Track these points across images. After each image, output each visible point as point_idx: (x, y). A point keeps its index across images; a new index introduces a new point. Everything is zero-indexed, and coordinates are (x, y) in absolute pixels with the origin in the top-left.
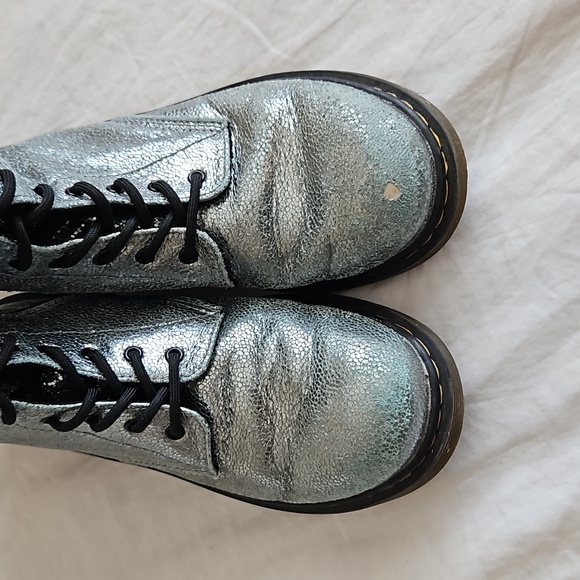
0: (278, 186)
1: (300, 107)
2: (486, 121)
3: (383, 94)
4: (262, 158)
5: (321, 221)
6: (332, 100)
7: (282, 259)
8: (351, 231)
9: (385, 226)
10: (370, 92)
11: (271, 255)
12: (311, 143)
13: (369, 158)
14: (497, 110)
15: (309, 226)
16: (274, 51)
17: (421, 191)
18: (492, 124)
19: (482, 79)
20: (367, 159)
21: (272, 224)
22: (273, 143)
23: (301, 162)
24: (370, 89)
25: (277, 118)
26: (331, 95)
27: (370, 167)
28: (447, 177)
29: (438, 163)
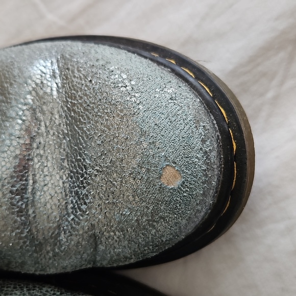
0: (36, 160)
1: (66, 70)
2: (270, 95)
3: (161, 60)
4: (17, 127)
5: (84, 207)
6: (101, 62)
7: (39, 247)
8: (119, 222)
9: (161, 218)
10: (146, 58)
11: (24, 243)
12: (75, 112)
13: (143, 134)
14: (282, 83)
15: (70, 211)
16: (50, 17)
17: (206, 175)
18: (276, 98)
19: (267, 50)
20: (142, 135)
21: (27, 205)
22: (33, 110)
23: (64, 134)
24: (146, 54)
25: (38, 81)
26: (100, 57)
27: (145, 145)
28: (235, 158)
29: (225, 141)
